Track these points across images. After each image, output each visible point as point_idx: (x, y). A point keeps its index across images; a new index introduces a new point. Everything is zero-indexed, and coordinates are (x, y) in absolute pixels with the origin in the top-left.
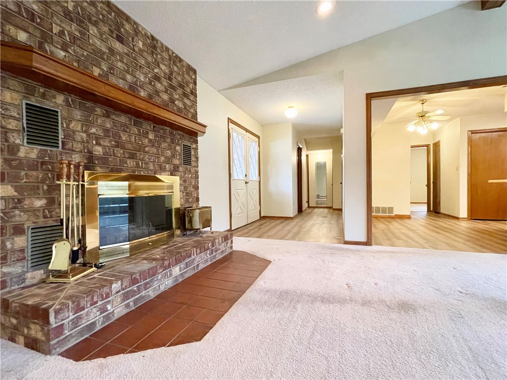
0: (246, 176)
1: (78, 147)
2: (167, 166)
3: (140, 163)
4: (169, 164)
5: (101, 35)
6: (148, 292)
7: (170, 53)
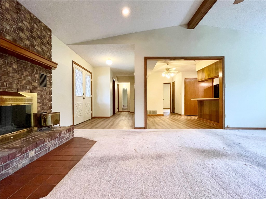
0: (83, 94)
3: (5, 84)
4: (29, 85)
6: (8, 170)
7: (32, 16)
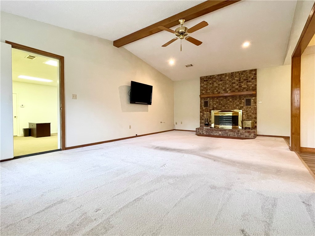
1: (211, 106)
2: (237, 107)
3: (226, 108)
5: (216, 83)
7: (240, 72)
